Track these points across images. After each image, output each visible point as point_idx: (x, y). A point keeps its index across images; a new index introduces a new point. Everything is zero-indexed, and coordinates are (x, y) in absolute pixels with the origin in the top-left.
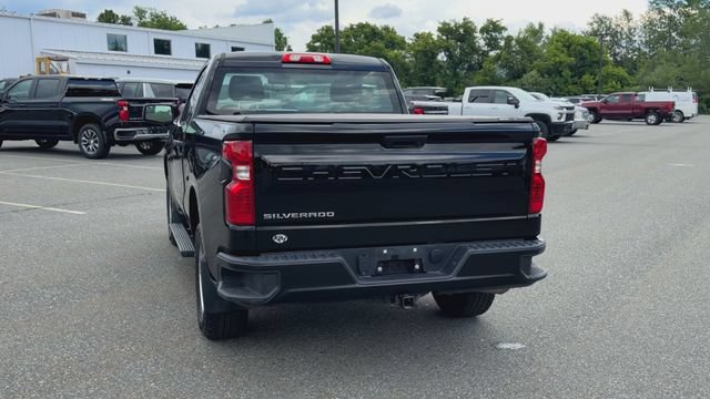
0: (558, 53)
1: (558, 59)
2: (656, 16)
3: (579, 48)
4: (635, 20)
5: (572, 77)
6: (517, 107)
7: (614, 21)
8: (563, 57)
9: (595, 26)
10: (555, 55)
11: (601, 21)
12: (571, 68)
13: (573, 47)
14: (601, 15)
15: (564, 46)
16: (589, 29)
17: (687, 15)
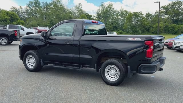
0: (5, 16)
1: (5, 17)
2: (28, 8)
3: (11, 15)
4: (23, 9)
5: (10, 22)
6: (24, 30)
7: (17, 9)
8: (7, 17)
9: (13, 9)
10: (4, 16)
11: (14, 8)
12: (9, 20)
13: (9, 14)
14: (14, 7)
15: (6, 14)
16: (11, 10)
17: (36, 9)
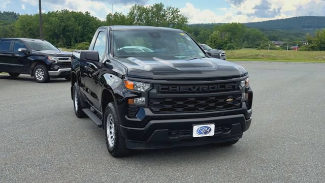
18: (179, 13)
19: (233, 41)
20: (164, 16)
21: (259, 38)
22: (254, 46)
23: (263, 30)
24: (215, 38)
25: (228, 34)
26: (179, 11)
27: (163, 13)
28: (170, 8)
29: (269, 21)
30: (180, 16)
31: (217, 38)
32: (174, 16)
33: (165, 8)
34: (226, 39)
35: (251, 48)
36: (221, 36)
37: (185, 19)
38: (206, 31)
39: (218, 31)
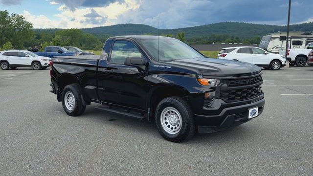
18: (24, 20)
19: (73, 43)
20: (9, 22)
21: (94, 41)
22: (90, 48)
23: (95, 35)
24: (57, 41)
25: (69, 38)
26: (24, 18)
27: (8, 19)
28: (15, 15)
29: (99, 27)
30: (25, 22)
31: (60, 42)
32: (19, 22)
33: (10, 15)
34: (67, 42)
35: (88, 49)
36: (63, 40)
37: (30, 24)
38: (47, 36)
39: (60, 36)
